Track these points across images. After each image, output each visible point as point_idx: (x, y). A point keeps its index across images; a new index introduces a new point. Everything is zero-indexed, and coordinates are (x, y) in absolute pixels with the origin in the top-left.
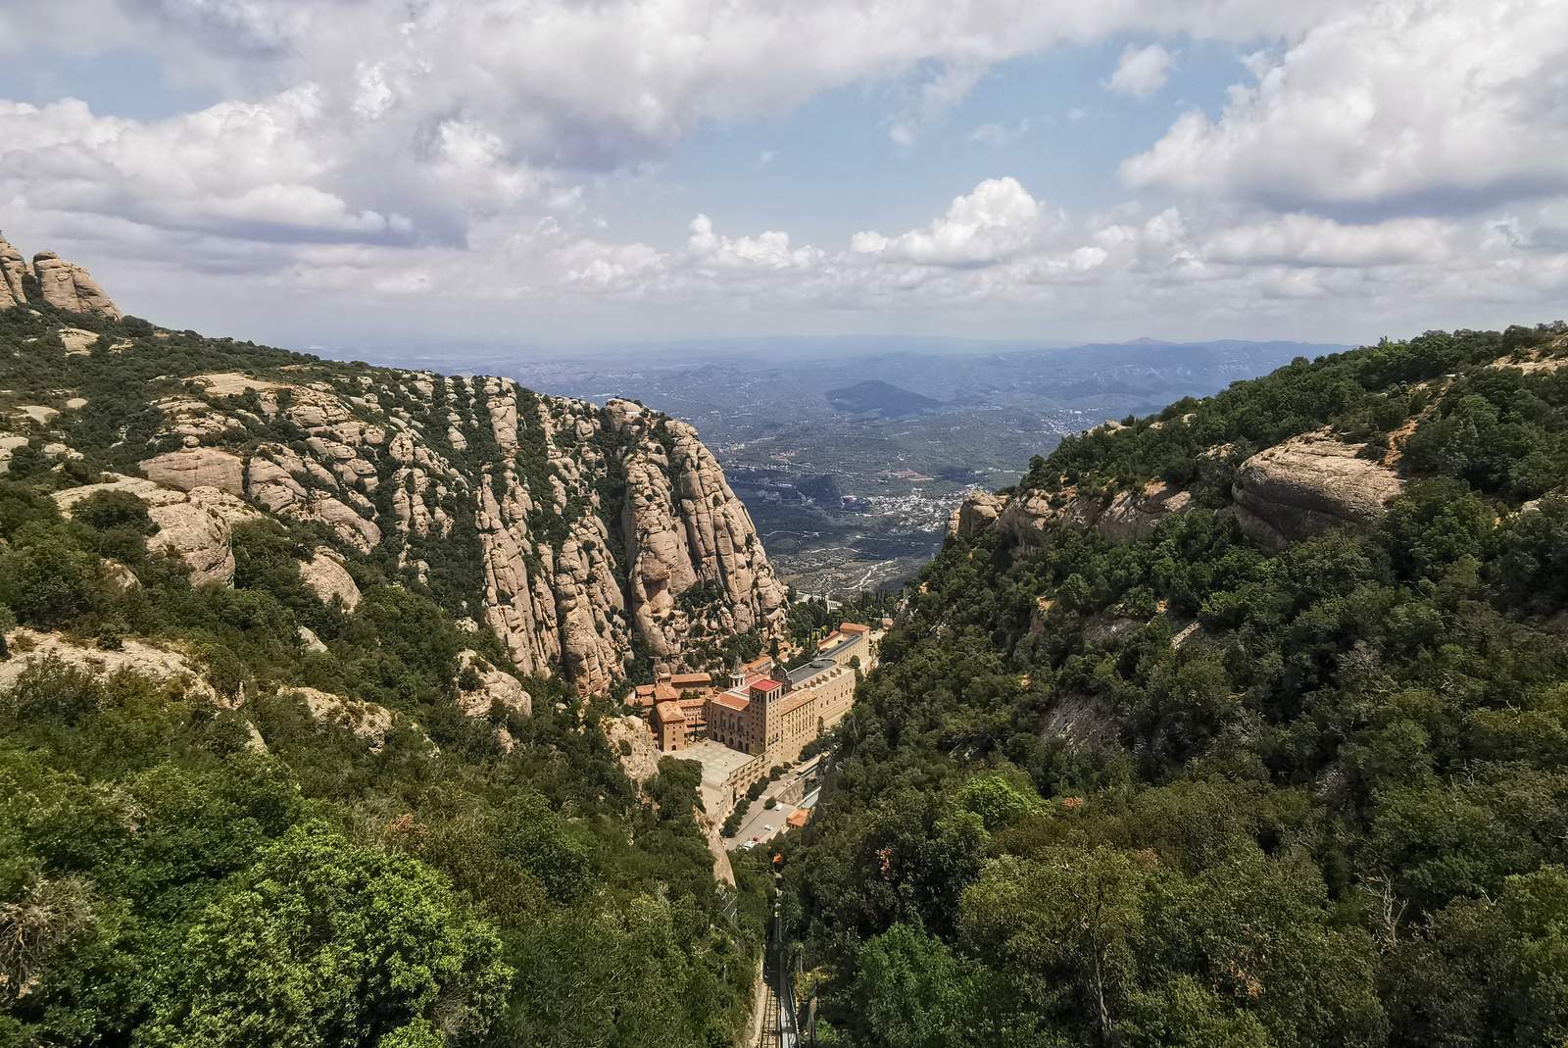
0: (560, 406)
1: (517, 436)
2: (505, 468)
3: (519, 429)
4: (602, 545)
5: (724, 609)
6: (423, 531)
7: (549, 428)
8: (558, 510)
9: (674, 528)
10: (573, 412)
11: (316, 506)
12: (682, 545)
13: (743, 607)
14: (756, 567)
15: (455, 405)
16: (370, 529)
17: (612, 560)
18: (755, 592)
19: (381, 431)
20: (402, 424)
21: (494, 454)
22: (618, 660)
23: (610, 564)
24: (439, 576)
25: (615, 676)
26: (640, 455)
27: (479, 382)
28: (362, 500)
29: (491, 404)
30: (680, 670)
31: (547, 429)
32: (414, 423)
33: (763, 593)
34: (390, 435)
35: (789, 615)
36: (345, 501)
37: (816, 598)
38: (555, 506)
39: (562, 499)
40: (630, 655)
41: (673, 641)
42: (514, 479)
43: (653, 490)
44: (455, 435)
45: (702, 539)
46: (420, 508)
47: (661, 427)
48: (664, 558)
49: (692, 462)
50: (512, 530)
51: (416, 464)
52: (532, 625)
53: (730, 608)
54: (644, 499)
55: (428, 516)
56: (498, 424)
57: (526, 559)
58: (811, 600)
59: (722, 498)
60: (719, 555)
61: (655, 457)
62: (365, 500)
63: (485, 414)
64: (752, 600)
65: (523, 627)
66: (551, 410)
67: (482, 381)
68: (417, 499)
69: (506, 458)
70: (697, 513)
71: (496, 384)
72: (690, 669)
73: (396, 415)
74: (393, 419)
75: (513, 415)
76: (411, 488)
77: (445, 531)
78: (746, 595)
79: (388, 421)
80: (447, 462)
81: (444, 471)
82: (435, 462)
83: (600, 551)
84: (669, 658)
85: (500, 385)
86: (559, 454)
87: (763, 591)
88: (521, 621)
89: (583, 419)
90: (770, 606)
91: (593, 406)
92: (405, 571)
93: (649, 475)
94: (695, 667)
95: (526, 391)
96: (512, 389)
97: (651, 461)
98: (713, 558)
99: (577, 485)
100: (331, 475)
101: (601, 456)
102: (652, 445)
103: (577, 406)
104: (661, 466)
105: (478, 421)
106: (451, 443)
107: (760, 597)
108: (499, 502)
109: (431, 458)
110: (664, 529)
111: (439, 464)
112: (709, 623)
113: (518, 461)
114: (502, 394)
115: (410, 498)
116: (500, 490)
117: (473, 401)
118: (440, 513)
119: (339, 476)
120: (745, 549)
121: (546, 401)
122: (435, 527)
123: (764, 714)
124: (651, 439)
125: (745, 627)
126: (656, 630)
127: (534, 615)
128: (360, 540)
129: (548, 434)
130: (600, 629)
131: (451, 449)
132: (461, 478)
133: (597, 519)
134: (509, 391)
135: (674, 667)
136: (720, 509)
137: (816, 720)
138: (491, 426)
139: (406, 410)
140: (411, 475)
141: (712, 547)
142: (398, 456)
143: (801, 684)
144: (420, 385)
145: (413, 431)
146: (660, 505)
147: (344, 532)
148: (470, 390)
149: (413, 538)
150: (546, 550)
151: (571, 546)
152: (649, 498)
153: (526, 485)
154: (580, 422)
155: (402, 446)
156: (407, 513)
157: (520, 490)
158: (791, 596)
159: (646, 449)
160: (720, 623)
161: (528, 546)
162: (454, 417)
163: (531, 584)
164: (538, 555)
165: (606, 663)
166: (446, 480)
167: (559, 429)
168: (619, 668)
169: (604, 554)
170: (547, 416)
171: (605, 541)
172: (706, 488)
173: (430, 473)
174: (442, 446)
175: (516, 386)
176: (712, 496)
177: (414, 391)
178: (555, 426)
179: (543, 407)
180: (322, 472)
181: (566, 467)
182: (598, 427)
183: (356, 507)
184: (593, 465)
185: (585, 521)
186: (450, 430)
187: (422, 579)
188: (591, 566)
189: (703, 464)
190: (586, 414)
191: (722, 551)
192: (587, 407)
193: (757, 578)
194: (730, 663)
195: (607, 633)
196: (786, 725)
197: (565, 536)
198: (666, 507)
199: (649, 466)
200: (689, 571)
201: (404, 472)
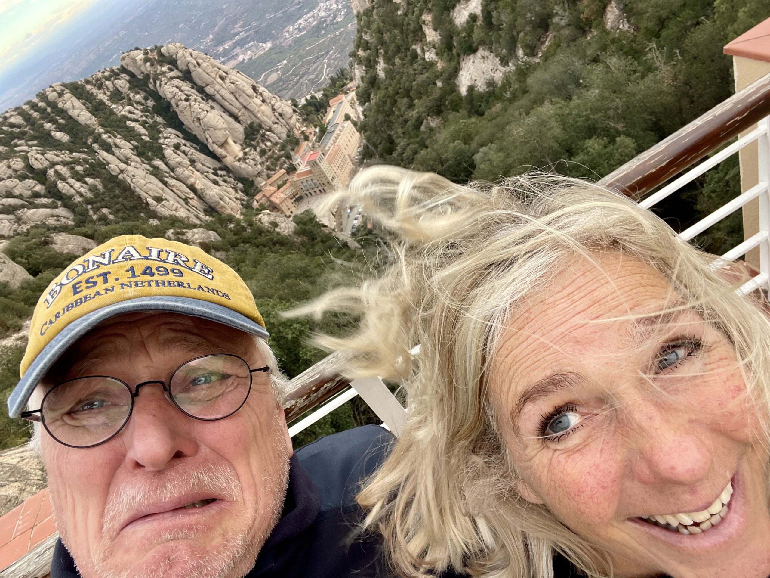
0: (97, 80)
1: (90, 112)
2: (100, 135)
3: (87, 108)
4: (183, 141)
5: (268, 133)
6: (89, 195)
7: (102, 96)
8: (147, 139)
9: (212, 108)
10: (108, 79)
11: (24, 218)
12: (223, 114)
13: (276, 126)
14: (268, 101)
15: (42, 118)
16: (61, 211)
17: (195, 145)
18: (276, 114)
19: (19, 159)
20: (25, 148)
21: (87, 130)
22: (236, 191)
23: (195, 148)
24: (118, 210)
25: (241, 200)
26: (163, 79)
27: (43, 96)
28: (44, 201)
29: (60, 105)
30: (269, 177)
31: (102, 98)
32: (30, 143)
33: (281, 112)
34: (26, 159)
35: (301, 114)
36: (37, 207)
37: (308, 97)
38: (143, 137)
39: (143, 131)
40: (240, 185)
41: (255, 165)
42: (110, 137)
43: (186, 95)
44: (58, 135)
45: (230, 104)
46: (77, 185)
47: (161, 54)
48: (220, 127)
49: (193, 64)
50: (133, 164)
51: (53, 164)
52: (183, 203)
53: (270, 130)
54: (184, 103)
55: (85, 185)
56: (73, 113)
57: (152, 173)
58: (306, 100)
59: (224, 74)
60: (245, 107)
61: (172, 74)
62: (46, 200)
63: (62, 112)
64: (278, 119)
65: (179, 206)
66: (95, 85)
67: (43, 94)
68: (71, 181)
69: (95, 129)
70: (218, 92)
71: (52, 91)
72: (273, 172)
73: (16, 145)
74: (17, 149)
75: (78, 103)
76: (64, 179)
77: (100, 187)
78: (273, 119)
79: (16, 152)
80: (67, 152)
81: (71, 158)
82: (62, 156)
83: (185, 145)
84: (259, 174)
85: (55, 91)
86: (121, 108)
87: (280, 111)
88: (177, 204)
89: (116, 79)
90: (289, 116)
91: (115, 68)
92: (100, 219)
93: (177, 87)
94: (274, 170)
95: (72, 84)
96: (63, 88)
97: (172, 78)
98: (243, 110)
99: (144, 118)
100: (16, 200)
101: (143, 94)
102: (165, 69)
103: (107, 74)
104: (178, 78)
105: (63, 118)
106: (59, 141)
107: (280, 115)
108: (113, 154)
109: (57, 155)
110: (207, 112)
111: (65, 156)
112: (265, 145)
113: (103, 126)
114: (61, 95)
115: (67, 183)
116: (108, 148)
117: (49, 110)
118: (89, 180)
119: (20, 197)
120: (255, 94)
121: (87, 82)
122: (93, 189)
123: (321, 171)
124: (162, 66)
125: (284, 136)
126: (243, 166)
127: (180, 197)
128: (64, 220)
129: (105, 100)
130: (216, 183)
131: (63, 144)
132: (83, 156)
133: (170, 130)
134: (63, 91)
135: (265, 177)
136: (227, 81)
137: (347, 157)
138: (71, 117)
139: (20, 139)
140: (56, 172)
141: (238, 105)
142: (40, 166)
143: (329, 145)
144: (12, 120)
145: (34, 148)
146: (195, 100)
147: (51, 222)
148: (42, 104)
149: (88, 202)
150: (158, 162)
151: (169, 152)
152: (187, 100)
153: (119, 136)
154: (116, 81)
155: (36, 159)
156: (72, 191)
157: (118, 141)
158: (295, 104)
159: (164, 73)
160: (270, 141)
161: (148, 167)
162: (48, 126)
163: (165, 183)
164: (156, 168)
165: (232, 197)
166: (76, 162)
167: (108, 93)
168: (240, 195)
169: (188, 145)
170: (95, 91)
171: (183, 138)
172: (211, 74)
173: (65, 164)
174: (57, 145)
175: (65, 85)
176: (218, 77)
177: (12, 125)
178: (105, 94)
179: (88, 87)
180: (11, 201)
181: (130, 112)
182: (128, 78)
183: (45, 206)
184: (143, 101)
185: (165, 135)
186: (53, 133)
187: (111, 217)
188: (186, 155)
189: (200, 61)
190: (115, 75)
191: (245, 104)
192: (112, 71)
193: (273, 106)
194: (289, 157)
195: (221, 183)
196: (335, 168)
197: (161, 149)
198: (199, 99)
199: (172, 82)
200: (237, 125)
201: (51, 172)
